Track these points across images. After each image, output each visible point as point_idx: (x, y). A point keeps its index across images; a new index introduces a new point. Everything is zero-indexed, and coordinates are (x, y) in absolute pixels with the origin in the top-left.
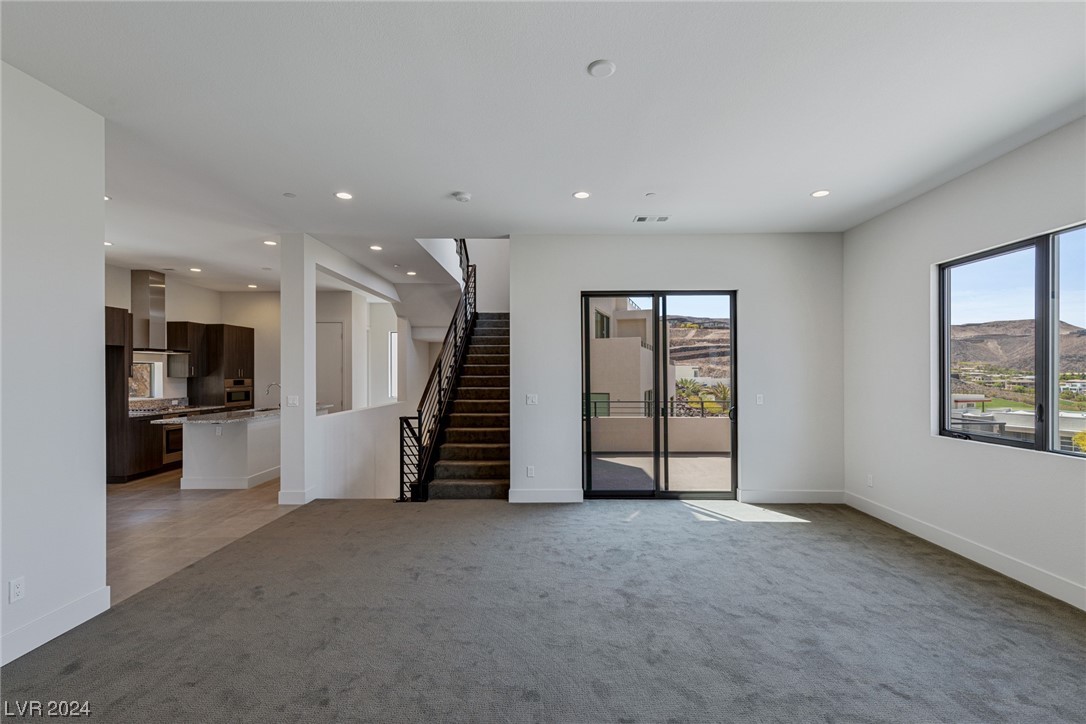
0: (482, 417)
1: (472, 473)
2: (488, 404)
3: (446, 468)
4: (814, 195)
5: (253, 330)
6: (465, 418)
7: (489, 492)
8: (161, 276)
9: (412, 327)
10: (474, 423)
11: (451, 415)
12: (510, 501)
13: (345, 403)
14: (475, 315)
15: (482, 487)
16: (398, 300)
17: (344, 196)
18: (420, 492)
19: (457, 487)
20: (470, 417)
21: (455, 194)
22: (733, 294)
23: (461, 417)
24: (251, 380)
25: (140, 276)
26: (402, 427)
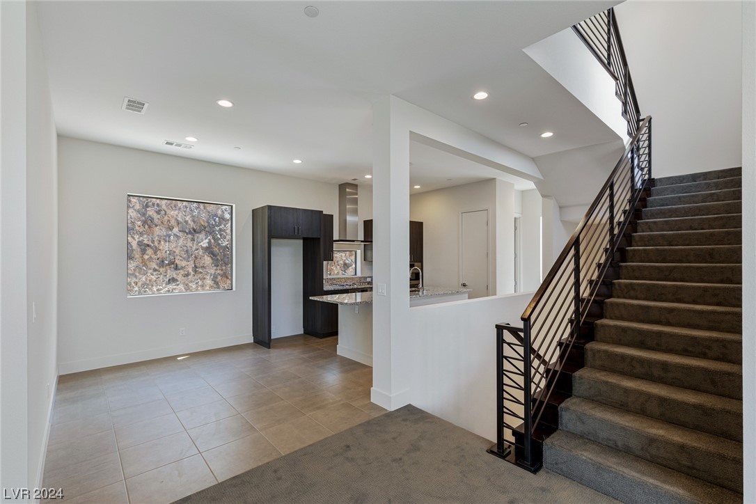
0: (660, 334)
1: (634, 444)
2: (671, 310)
5: (422, 223)
6: (624, 330)
8: (355, 186)
9: (561, 208)
10: (642, 341)
11: (599, 322)
13: (490, 287)
14: (650, 183)
16: (540, 176)
20: (634, 330)
23: (616, 327)
24: (420, 264)
25: (343, 187)
26: (500, 341)
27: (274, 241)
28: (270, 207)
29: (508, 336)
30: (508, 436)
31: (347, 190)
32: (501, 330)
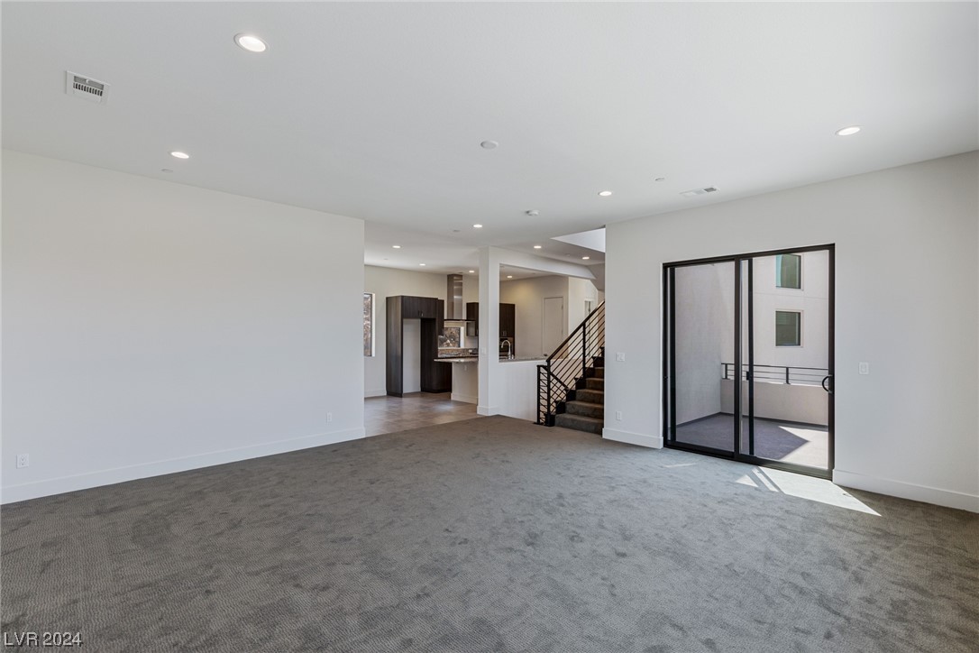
3: (573, 406)
4: (841, 133)
5: (514, 305)
7: (593, 428)
8: (460, 276)
12: (604, 437)
15: (588, 423)
17: (478, 226)
18: (550, 421)
19: (573, 420)
21: (528, 212)
22: (831, 248)
24: (512, 339)
25: (451, 278)
26: (539, 373)
27: (404, 320)
28: (403, 297)
29: (542, 370)
30: (542, 415)
31: (454, 280)
32: (539, 367)
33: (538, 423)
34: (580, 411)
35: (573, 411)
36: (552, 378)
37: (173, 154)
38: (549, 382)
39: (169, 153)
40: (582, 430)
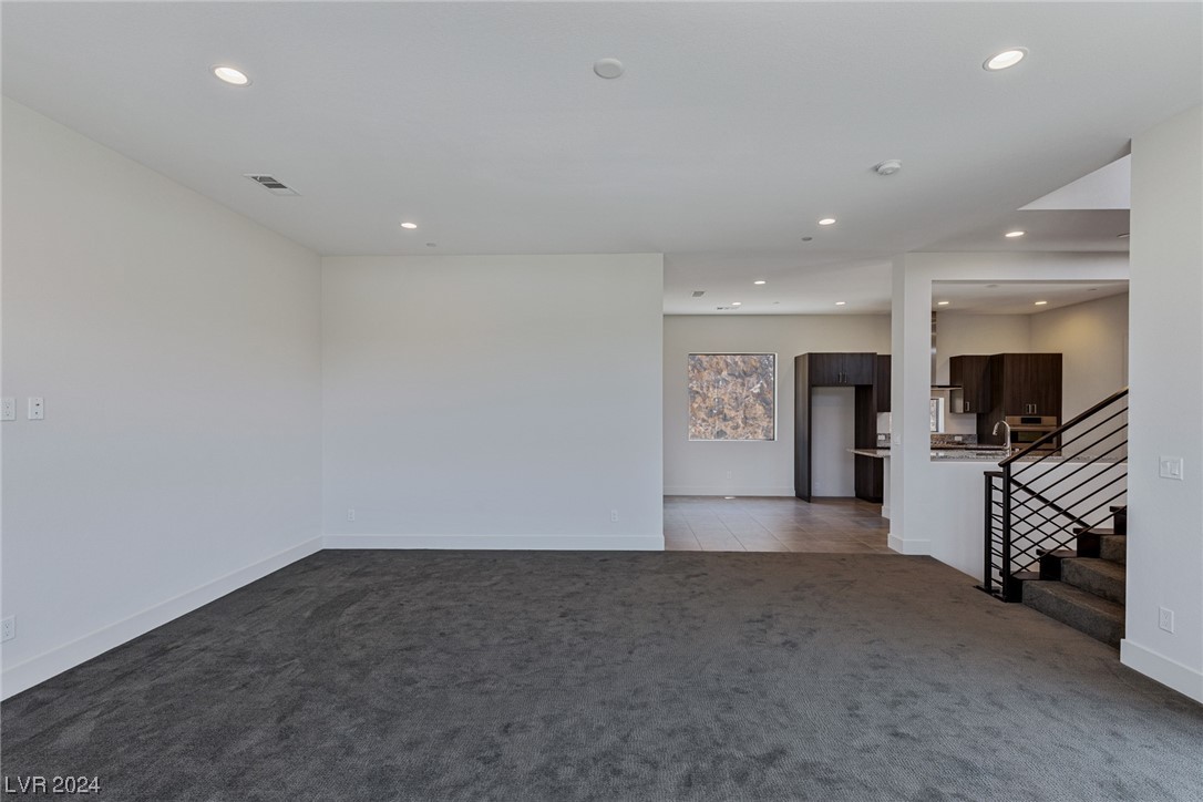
3: (1079, 571)
5: (1060, 355)
12: (1123, 658)
15: (1096, 617)
19: (1061, 601)
24: (1055, 418)
28: (810, 355)
30: (996, 574)
32: (989, 476)
33: (988, 588)
34: (1095, 585)
35: (1077, 580)
36: (1013, 487)
37: (403, 225)
38: (1008, 495)
39: (400, 224)
40: (1080, 628)
